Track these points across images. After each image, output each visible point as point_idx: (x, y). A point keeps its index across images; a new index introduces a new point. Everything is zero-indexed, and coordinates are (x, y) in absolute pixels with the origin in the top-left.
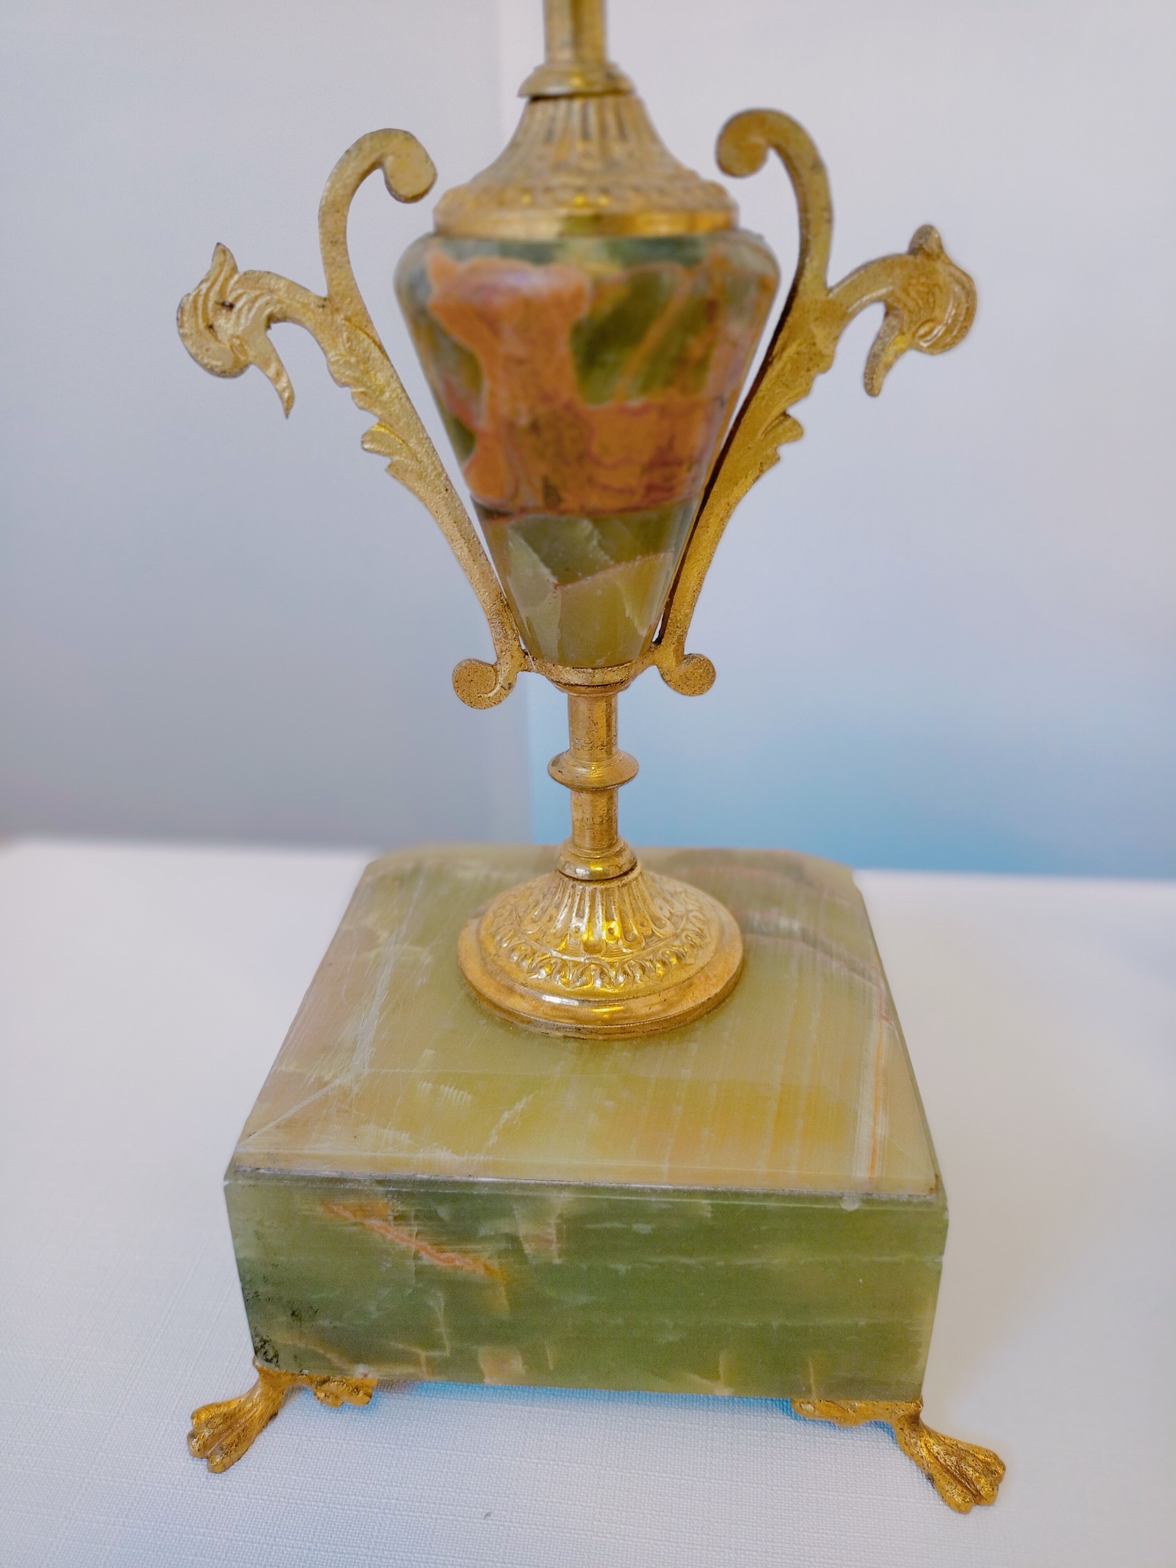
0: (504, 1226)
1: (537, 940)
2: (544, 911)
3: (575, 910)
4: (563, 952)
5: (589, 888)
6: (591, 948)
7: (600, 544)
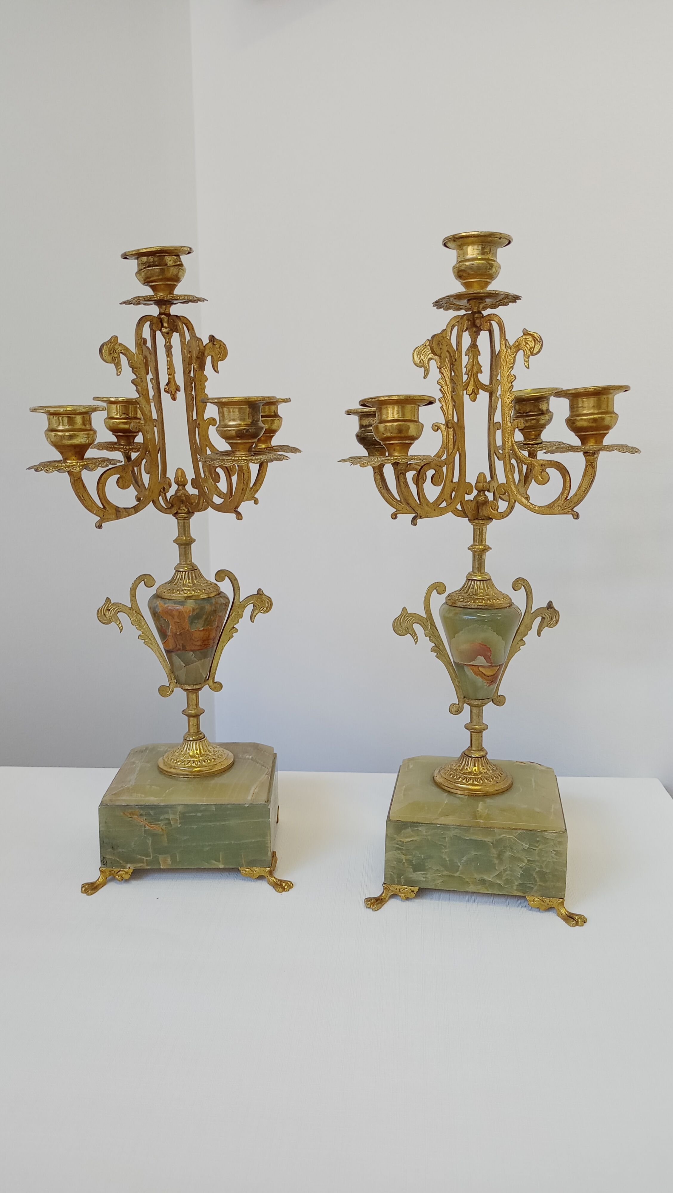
0: (166, 816)
1: (178, 756)
2: (180, 750)
3: (188, 748)
4: (184, 758)
5: (192, 743)
6: (191, 757)
7: (194, 657)
